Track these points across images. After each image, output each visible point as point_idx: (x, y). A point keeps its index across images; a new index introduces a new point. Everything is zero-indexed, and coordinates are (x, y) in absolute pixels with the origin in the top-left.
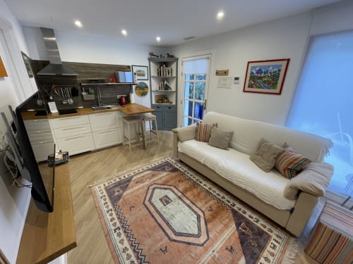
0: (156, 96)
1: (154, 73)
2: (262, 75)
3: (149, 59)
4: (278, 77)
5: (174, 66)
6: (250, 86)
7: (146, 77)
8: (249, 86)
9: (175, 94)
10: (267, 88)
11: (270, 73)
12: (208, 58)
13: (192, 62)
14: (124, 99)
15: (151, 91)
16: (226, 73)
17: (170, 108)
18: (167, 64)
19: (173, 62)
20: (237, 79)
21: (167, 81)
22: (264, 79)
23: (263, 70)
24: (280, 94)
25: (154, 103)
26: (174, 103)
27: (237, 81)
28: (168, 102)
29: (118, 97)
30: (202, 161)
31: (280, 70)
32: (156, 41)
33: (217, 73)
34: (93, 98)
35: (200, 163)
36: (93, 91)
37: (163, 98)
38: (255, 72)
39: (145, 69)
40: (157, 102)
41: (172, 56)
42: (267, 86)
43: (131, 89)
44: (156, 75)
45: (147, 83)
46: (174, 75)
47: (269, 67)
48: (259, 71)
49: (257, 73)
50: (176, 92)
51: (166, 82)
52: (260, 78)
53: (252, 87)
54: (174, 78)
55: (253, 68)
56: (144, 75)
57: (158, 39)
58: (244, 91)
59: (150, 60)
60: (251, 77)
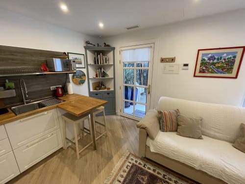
0: (93, 84)
1: (90, 61)
2: (215, 61)
3: (84, 47)
4: (233, 62)
5: (110, 55)
6: (202, 71)
7: (83, 65)
8: (200, 72)
9: (113, 80)
10: (221, 73)
11: (225, 59)
12: (151, 47)
13: (131, 51)
14: (60, 90)
15: (88, 79)
16: (173, 60)
17: (108, 94)
18: (104, 53)
19: (110, 51)
20: (186, 65)
21: (104, 69)
22: (217, 65)
23: (216, 57)
24: (236, 77)
25: (91, 90)
26: (112, 89)
27: (186, 67)
28: (105, 88)
29: (52, 88)
30: (196, 166)
31: (235, 57)
32: (98, 28)
33: (163, 60)
34: (15, 95)
35: (193, 168)
36: (12, 85)
37: (99, 85)
38: (206, 59)
39: (82, 57)
40: (95, 89)
41: (108, 46)
42: (221, 71)
43: (67, 77)
44: (92, 63)
45: (85, 71)
46: (111, 63)
47: (223, 53)
48: (212, 58)
49: (209, 59)
50: (114, 78)
51: (102, 70)
52: (214, 64)
53: (204, 72)
54: (112, 65)
55: (203, 55)
56: (80, 63)
57: (101, 25)
58: (195, 76)
59: (86, 48)
60: (202, 64)
